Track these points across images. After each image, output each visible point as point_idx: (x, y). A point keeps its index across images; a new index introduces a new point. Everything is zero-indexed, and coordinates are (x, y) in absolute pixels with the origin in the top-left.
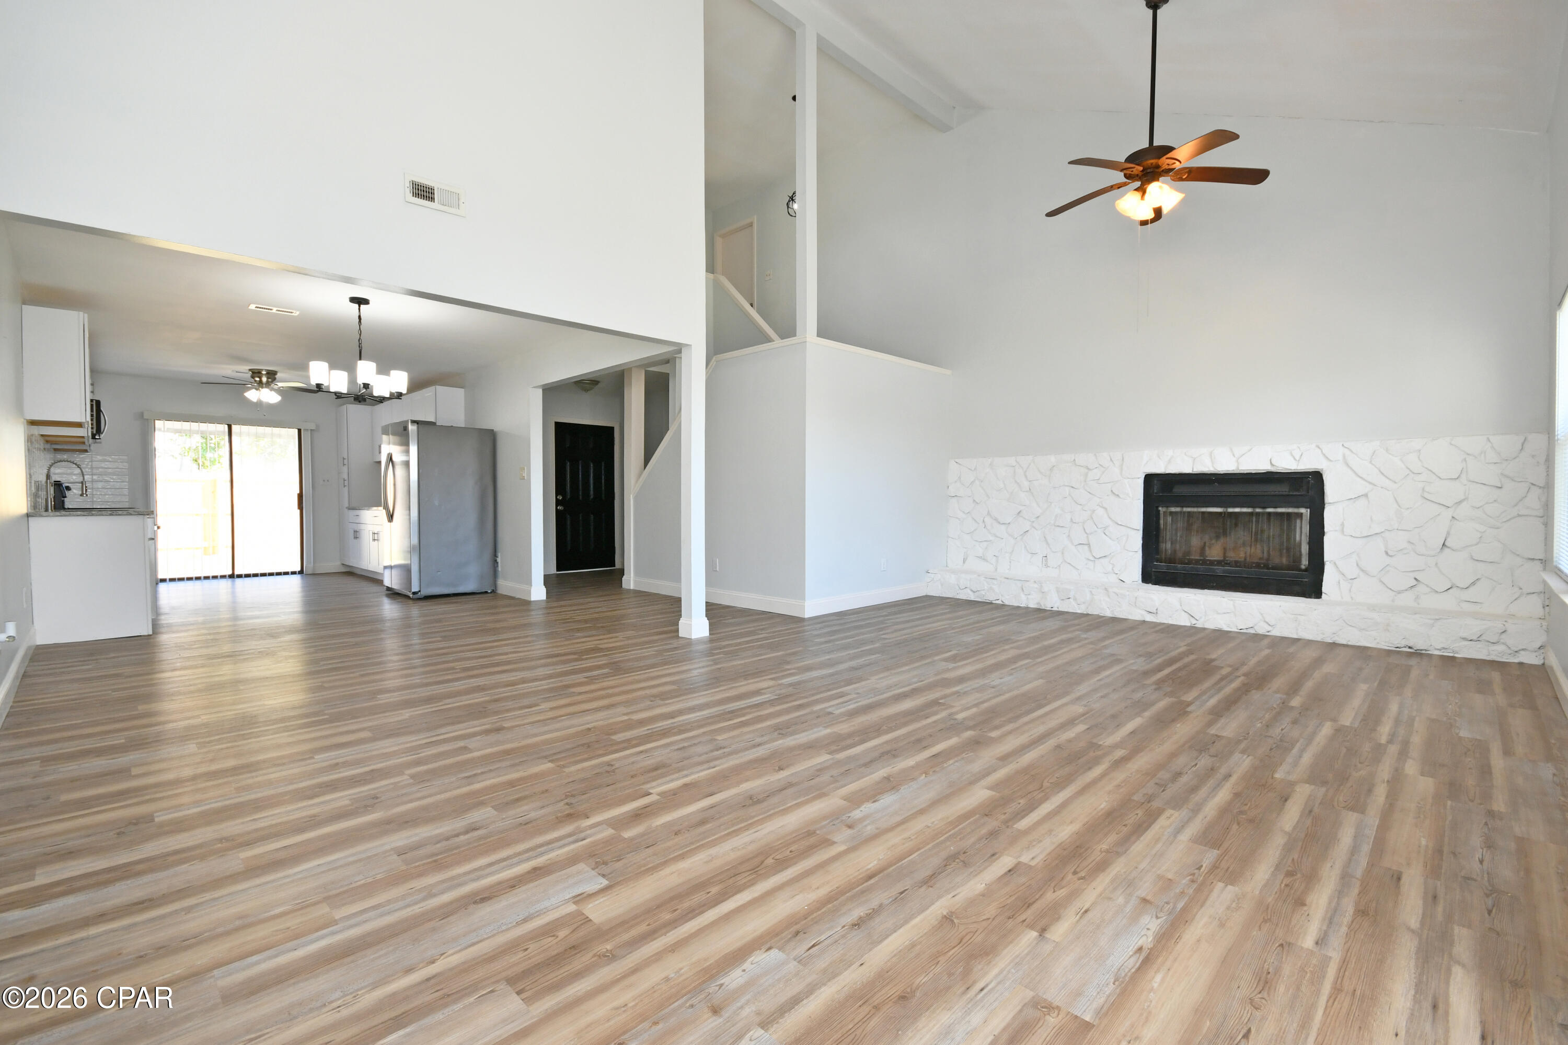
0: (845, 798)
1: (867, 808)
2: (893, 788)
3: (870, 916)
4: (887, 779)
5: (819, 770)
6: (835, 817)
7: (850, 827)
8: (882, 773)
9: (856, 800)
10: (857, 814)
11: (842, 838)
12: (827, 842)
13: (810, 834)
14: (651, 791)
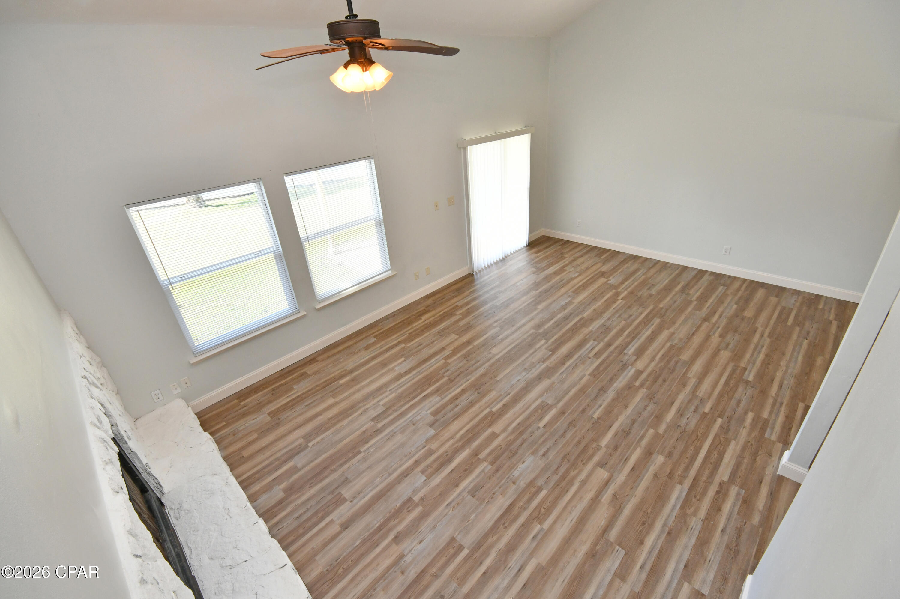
0: (573, 303)
1: (567, 301)
2: (562, 307)
3: (561, 281)
4: (565, 309)
5: (584, 310)
6: (574, 298)
7: (570, 296)
8: (567, 311)
9: (570, 303)
10: (569, 299)
11: (570, 293)
12: (573, 292)
13: (577, 293)
14: (621, 300)
